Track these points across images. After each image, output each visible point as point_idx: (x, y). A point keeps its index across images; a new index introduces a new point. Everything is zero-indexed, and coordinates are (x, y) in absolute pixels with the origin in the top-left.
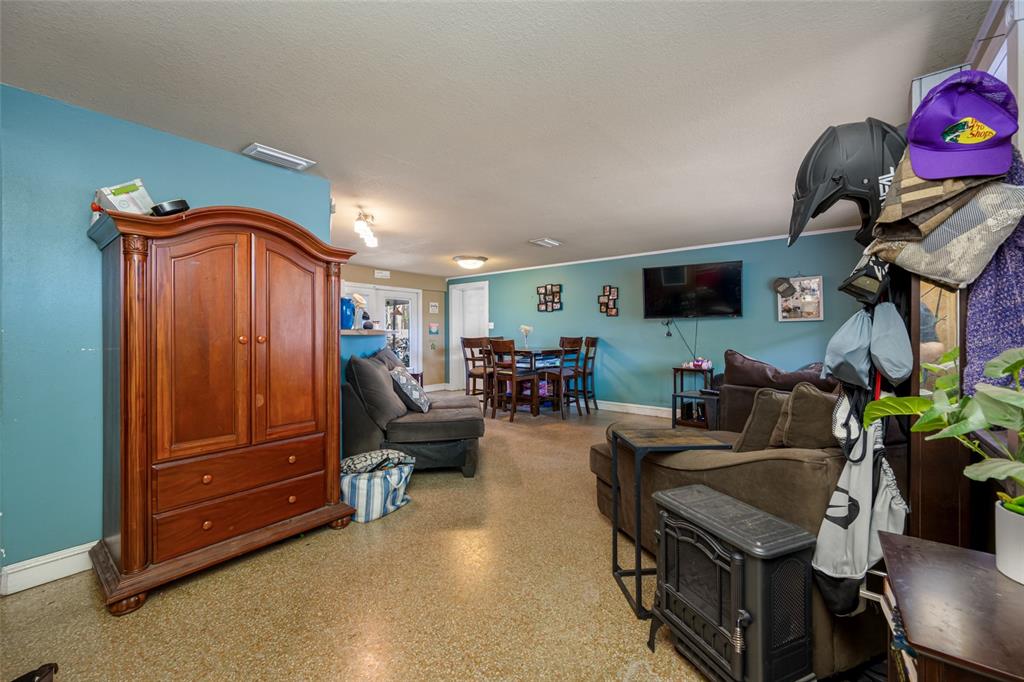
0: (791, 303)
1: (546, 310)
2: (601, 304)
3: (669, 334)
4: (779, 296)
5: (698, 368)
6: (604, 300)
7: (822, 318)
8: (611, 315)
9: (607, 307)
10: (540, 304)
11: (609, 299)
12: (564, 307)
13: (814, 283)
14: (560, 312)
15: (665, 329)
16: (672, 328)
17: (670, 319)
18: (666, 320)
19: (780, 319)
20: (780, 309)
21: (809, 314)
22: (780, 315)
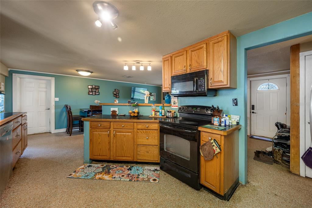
1: (92, 95)
2: (114, 94)
6: (115, 93)
7: (155, 100)
8: (117, 98)
9: (116, 95)
10: (89, 92)
11: (117, 93)
12: (100, 94)
13: (154, 94)
14: (98, 96)
19: (150, 100)
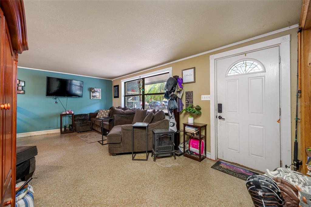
0: (94, 94)
3: (56, 102)
4: (91, 92)
5: (71, 113)
7: (101, 99)
13: (99, 90)
15: (55, 101)
16: (57, 100)
17: (57, 97)
18: (55, 97)
19: (92, 99)
20: (92, 96)
21: (98, 97)
22: (92, 97)
